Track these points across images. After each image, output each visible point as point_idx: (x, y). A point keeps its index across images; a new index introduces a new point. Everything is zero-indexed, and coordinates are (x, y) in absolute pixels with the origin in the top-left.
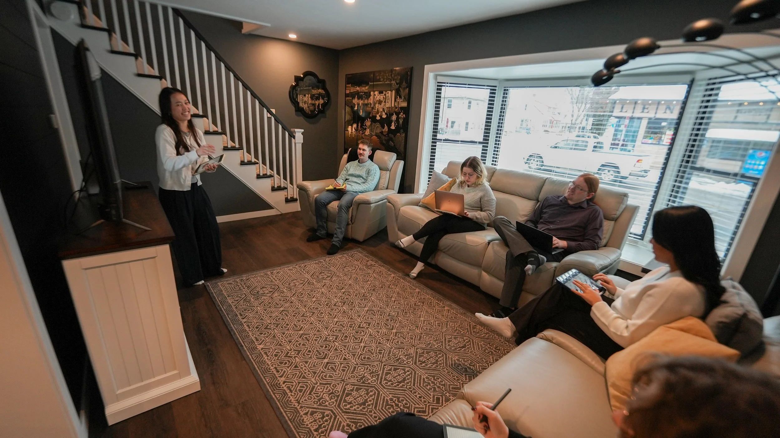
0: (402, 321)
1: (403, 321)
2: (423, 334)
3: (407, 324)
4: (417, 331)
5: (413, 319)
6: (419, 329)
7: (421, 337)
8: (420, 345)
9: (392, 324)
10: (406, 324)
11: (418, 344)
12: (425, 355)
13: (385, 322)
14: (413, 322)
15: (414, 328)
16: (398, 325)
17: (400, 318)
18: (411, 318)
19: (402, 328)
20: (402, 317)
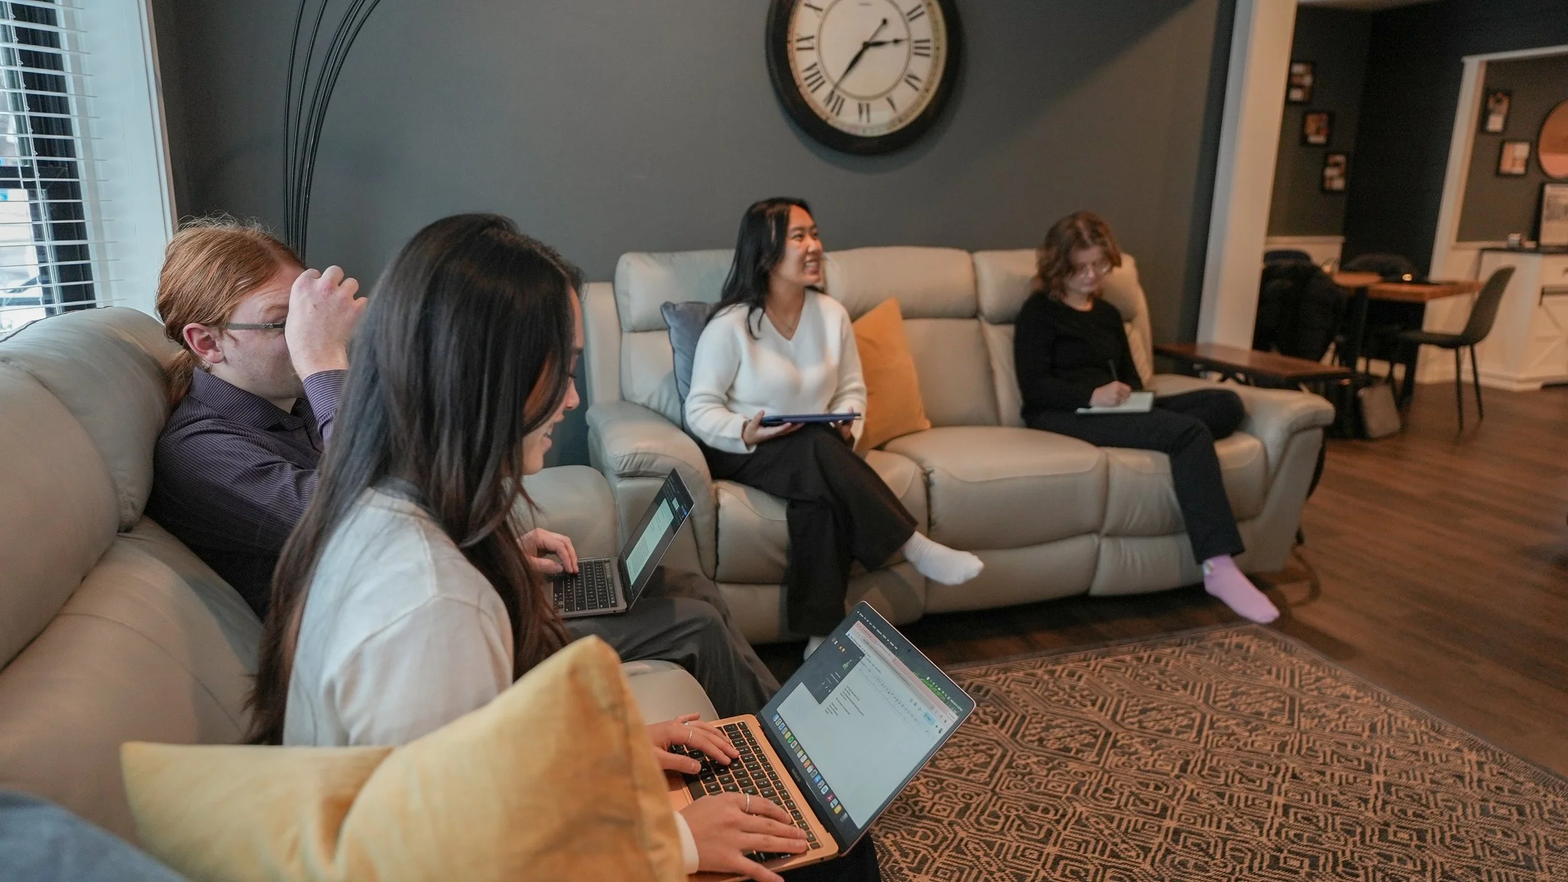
0: (1138, 856)
1: (1133, 854)
2: (1065, 796)
3: (1118, 840)
4: (1084, 809)
5: (1089, 855)
6: (1074, 815)
7: (1076, 791)
8: (1081, 769)
9: (1179, 847)
10: (1123, 842)
11: (1091, 773)
12: (1074, 745)
13: (1211, 863)
14: (1093, 842)
15: (1092, 820)
16: (1157, 841)
17: (1148, 867)
18: (1096, 862)
19: (1139, 826)
20: (1136, 870)
